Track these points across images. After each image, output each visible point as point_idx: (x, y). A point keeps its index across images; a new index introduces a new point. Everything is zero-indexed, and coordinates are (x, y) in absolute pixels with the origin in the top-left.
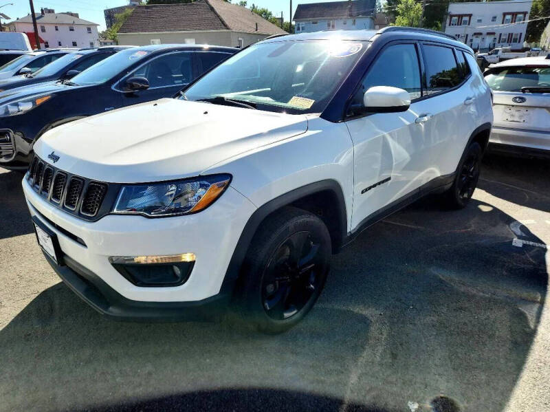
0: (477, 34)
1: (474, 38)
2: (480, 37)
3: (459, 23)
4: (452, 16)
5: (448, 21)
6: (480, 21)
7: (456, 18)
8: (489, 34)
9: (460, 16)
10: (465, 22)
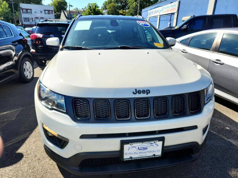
0: (37, 18)
1: (36, 19)
2: (38, 19)
3: (27, 12)
4: (23, 9)
5: (22, 11)
6: (36, 12)
7: (25, 10)
8: (41, 18)
9: (27, 10)
10: (30, 13)
